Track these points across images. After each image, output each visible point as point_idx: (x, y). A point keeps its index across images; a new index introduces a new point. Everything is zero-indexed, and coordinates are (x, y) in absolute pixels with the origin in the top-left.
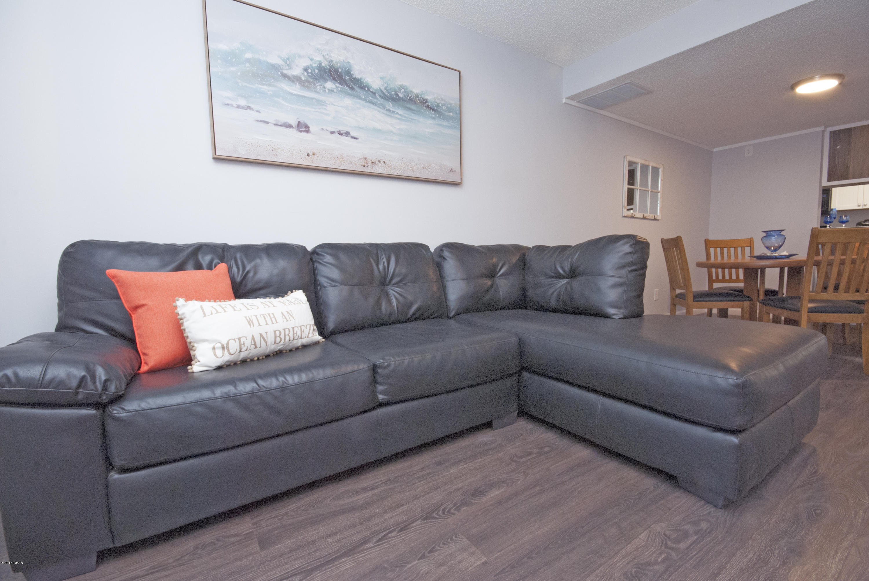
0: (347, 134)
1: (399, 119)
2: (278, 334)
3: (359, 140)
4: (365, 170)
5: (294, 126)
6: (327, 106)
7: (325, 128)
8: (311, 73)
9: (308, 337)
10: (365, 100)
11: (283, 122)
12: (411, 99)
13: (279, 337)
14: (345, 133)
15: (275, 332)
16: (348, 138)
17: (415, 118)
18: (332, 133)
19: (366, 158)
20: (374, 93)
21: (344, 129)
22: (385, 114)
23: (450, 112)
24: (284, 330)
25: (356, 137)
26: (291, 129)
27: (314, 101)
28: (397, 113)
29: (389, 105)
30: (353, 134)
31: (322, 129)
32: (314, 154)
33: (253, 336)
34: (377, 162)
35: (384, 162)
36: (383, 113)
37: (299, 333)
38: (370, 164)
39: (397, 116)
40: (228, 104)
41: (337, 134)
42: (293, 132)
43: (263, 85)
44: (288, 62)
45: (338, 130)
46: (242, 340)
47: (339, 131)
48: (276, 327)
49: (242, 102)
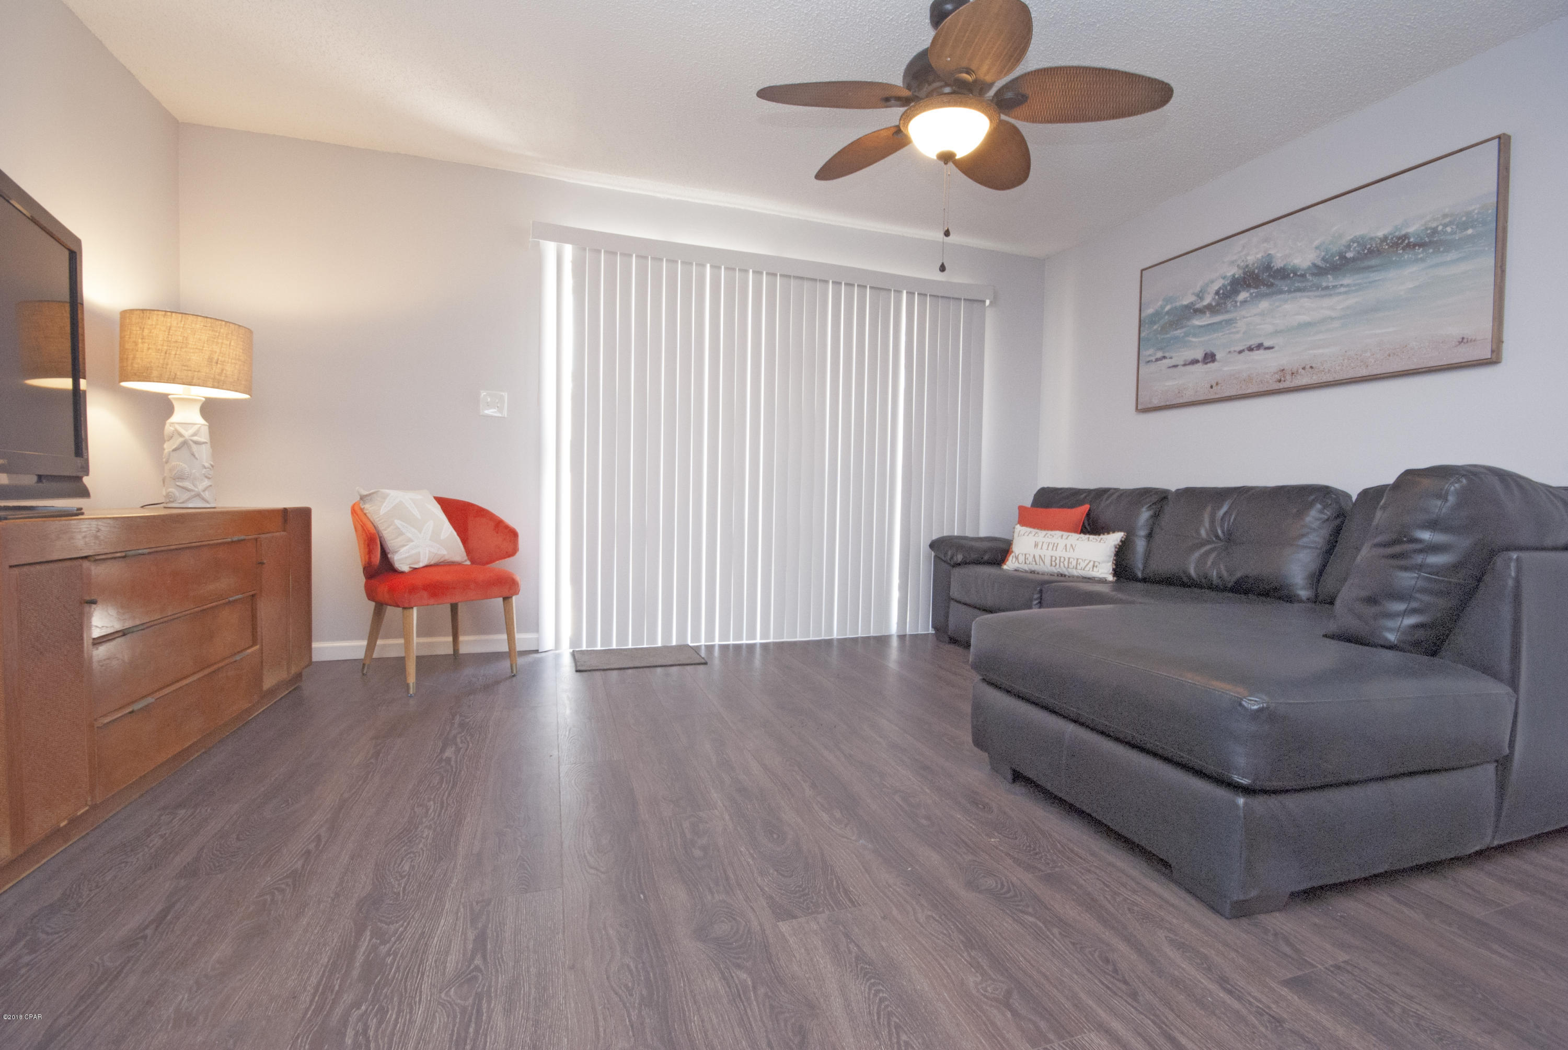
0: (1260, 346)
1: (1345, 293)
2: (1054, 559)
3: (1276, 348)
4: (1281, 385)
5: (1200, 360)
6: (1237, 323)
7: (1232, 349)
8: (1223, 293)
9: (1084, 570)
10: (1289, 292)
11: (1190, 360)
12: (1371, 251)
13: (1055, 561)
14: (1256, 347)
15: (1052, 557)
16: (1261, 351)
17: (1377, 279)
18: (1240, 352)
19: (1283, 370)
20: (1303, 276)
21: (1254, 342)
22: (1319, 296)
23: (1466, 229)
24: (1060, 557)
25: (1271, 346)
26: (1198, 364)
27: (1224, 323)
28: (1342, 285)
29: (1330, 280)
30: (1266, 344)
31: (1230, 352)
32: (1217, 384)
33: (1034, 555)
34: (1301, 370)
35: (1311, 367)
36: (1316, 296)
37: (1074, 563)
38: (1288, 377)
39: (1343, 289)
40: (1149, 362)
41: (1246, 352)
42: (1199, 368)
43: (1177, 330)
44: (1200, 296)
45: (1248, 346)
46: (1027, 556)
47: (1250, 347)
48: (1054, 553)
49: (1159, 355)
